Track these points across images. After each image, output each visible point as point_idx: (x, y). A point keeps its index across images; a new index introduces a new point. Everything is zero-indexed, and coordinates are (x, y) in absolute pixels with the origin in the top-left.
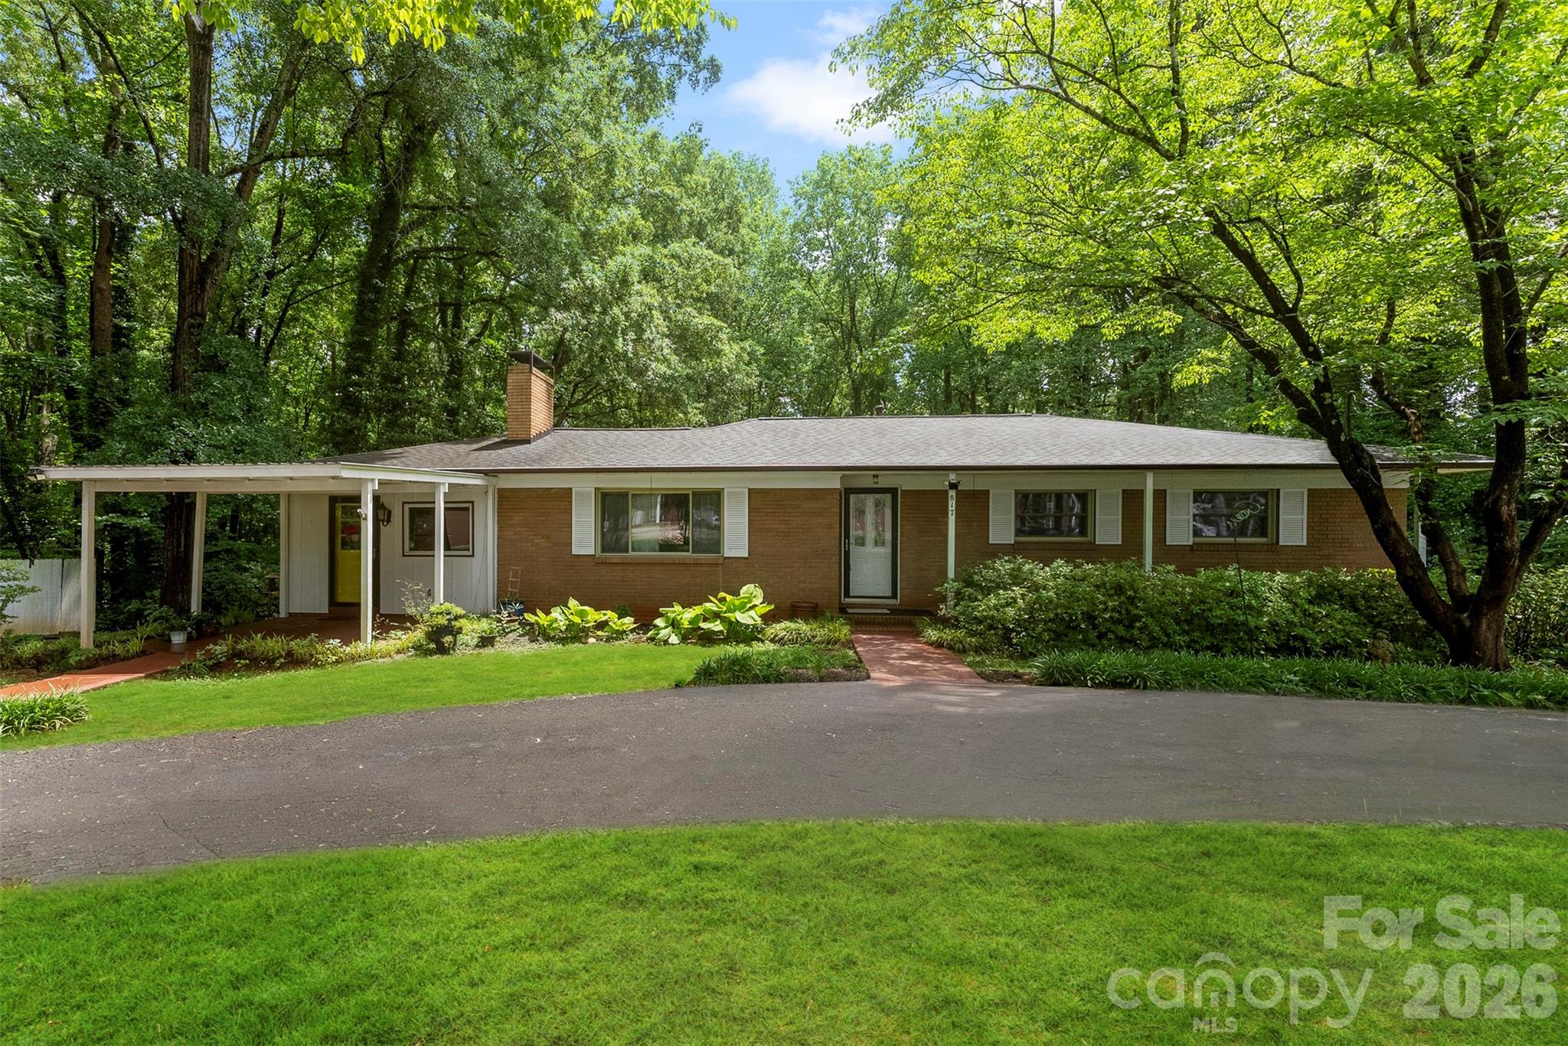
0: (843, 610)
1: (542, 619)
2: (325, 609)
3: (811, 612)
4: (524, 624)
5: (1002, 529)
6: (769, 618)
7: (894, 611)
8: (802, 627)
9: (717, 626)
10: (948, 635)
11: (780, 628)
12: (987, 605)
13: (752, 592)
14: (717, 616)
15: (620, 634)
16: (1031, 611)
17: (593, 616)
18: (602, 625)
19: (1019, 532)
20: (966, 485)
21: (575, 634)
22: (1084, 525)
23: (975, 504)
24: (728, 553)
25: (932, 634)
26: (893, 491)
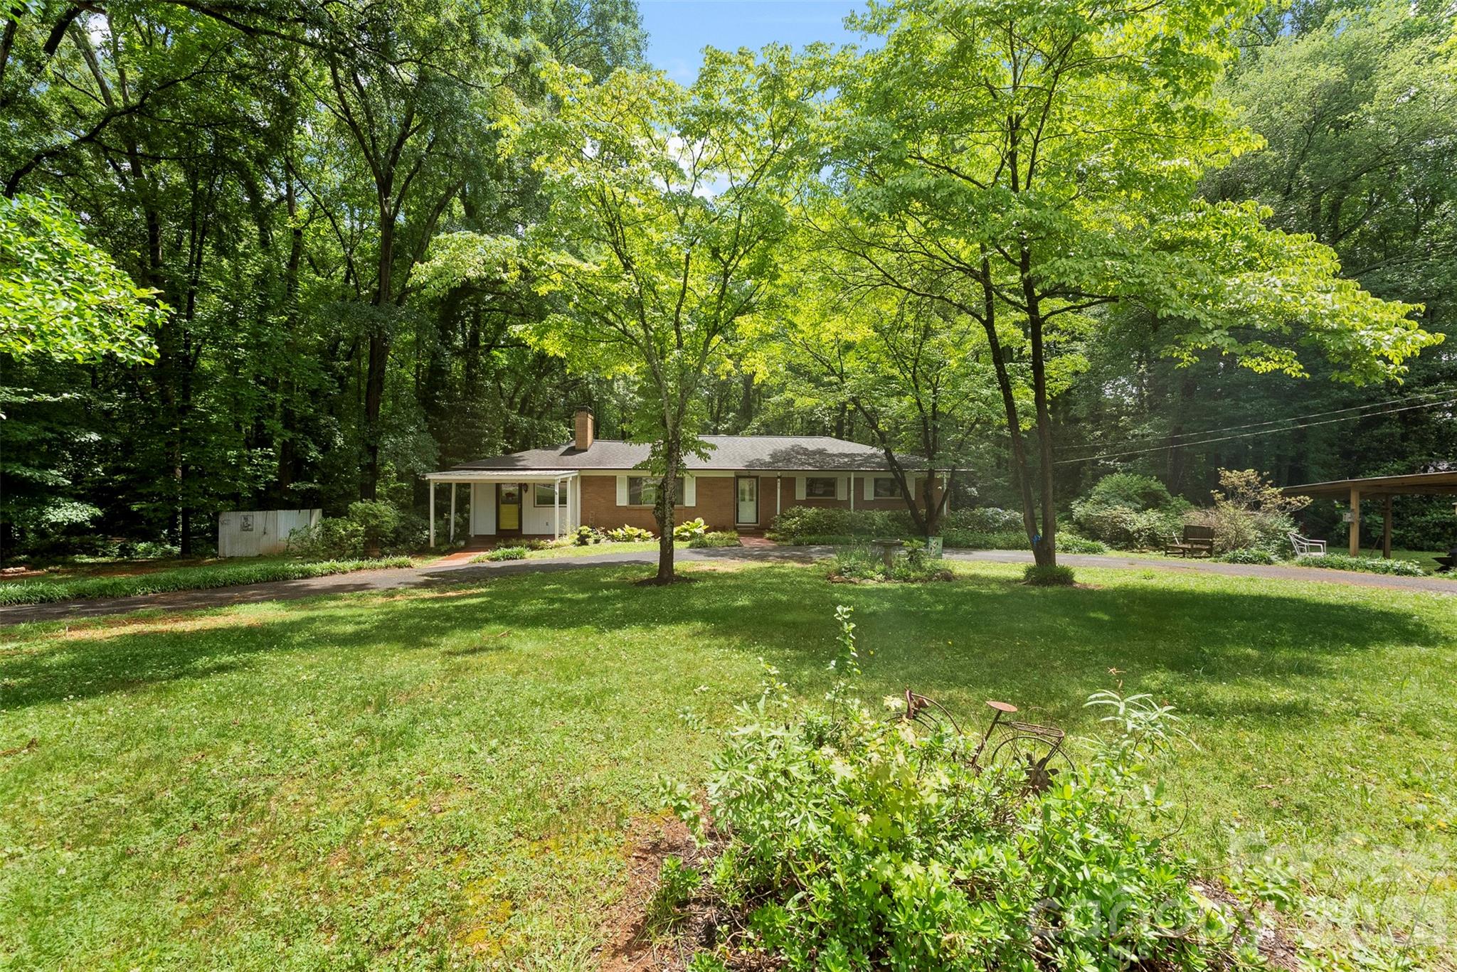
0: (735, 528)
1: (614, 533)
2: (493, 532)
3: (723, 529)
4: (607, 535)
5: (801, 494)
6: (707, 531)
7: (756, 528)
8: (719, 534)
9: (688, 534)
10: (772, 535)
11: (711, 535)
12: (786, 524)
13: (699, 520)
14: (686, 530)
15: (647, 539)
16: (802, 525)
17: (636, 531)
18: (639, 536)
19: (808, 495)
20: (785, 475)
21: (629, 539)
22: (833, 493)
23: (789, 483)
24: (687, 505)
25: (767, 535)
26: (757, 477)
